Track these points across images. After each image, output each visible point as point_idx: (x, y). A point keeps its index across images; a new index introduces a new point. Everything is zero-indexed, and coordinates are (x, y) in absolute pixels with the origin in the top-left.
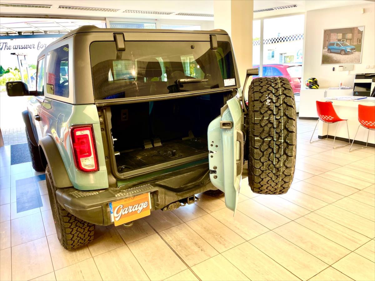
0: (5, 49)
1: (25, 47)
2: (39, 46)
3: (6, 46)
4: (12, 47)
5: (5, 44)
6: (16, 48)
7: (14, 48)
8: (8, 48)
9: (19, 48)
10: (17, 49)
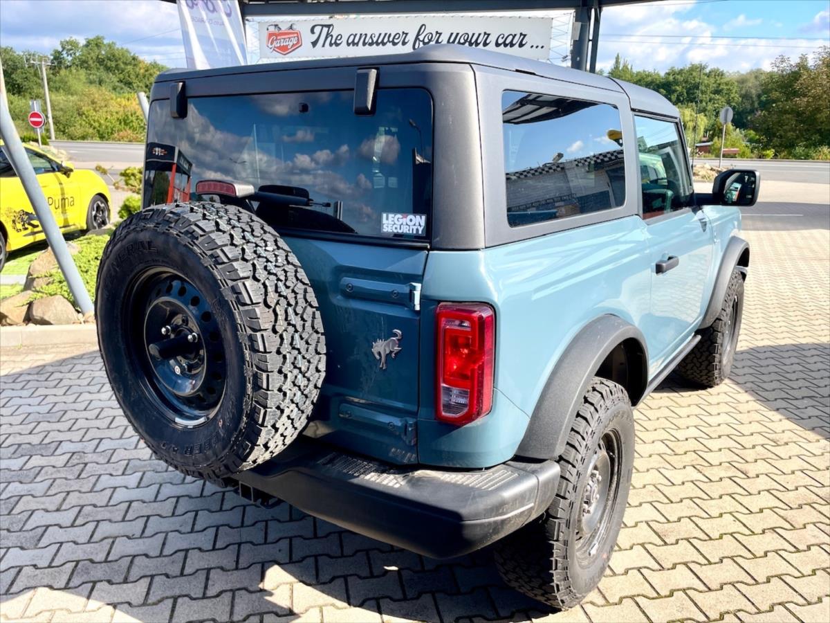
0: (323, 46)
1: (380, 41)
2: (421, 38)
3: (328, 34)
4: (344, 40)
5: (325, 30)
6: (356, 41)
7: (350, 41)
8: (333, 42)
9: (364, 44)
10: (357, 44)
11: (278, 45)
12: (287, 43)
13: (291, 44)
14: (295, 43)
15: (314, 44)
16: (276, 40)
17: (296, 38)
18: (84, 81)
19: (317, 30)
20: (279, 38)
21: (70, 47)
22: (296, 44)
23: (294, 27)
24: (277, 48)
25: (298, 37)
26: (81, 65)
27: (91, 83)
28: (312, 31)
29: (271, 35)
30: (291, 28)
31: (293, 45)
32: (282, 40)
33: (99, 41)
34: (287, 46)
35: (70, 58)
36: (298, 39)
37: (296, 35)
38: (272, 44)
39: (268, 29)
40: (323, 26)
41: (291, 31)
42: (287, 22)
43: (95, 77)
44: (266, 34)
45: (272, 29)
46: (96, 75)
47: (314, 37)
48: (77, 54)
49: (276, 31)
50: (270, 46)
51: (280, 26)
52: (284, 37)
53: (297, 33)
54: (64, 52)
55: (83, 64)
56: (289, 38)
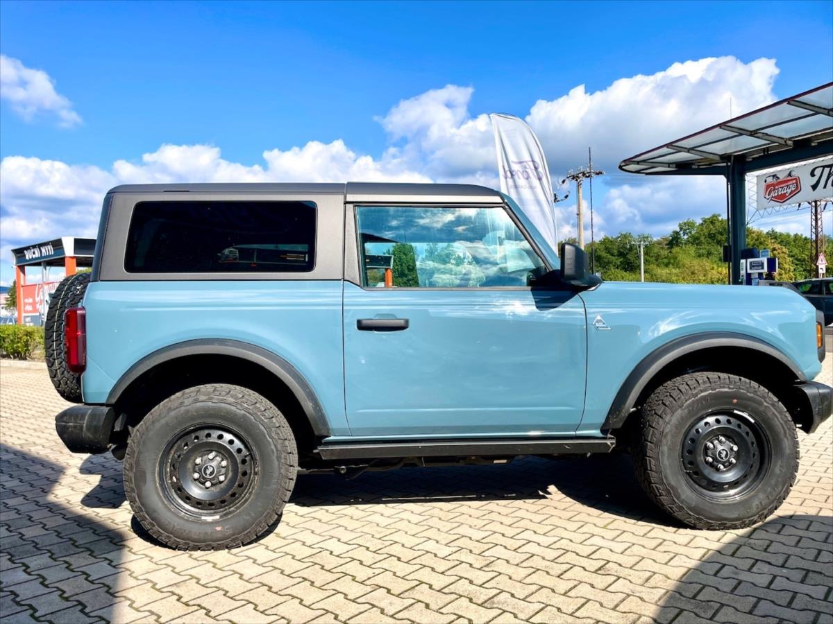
0: (825, 187)
3: (830, 174)
5: (827, 170)
11: (776, 194)
12: (785, 191)
13: (789, 191)
14: (793, 189)
15: (814, 187)
16: (774, 190)
17: (795, 184)
18: (693, 255)
19: (818, 172)
20: (776, 187)
21: (687, 227)
22: (795, 190)
23: (793, 173)
24: (775, 197)
25: (797, 183)
26: (694, 241)
27: (699, 256)
28: (812, 174)
29: (768, 187)
30: (790, 175)
31: (792, 192)
32: (780, 189)
33: (715, 218)
34: (785, 194)
35: (686, 237)
36: (797, 186)
37: (794, 181)
38: (769, 195)
39: (766, 181)
40: (824, 167)
41: (790, 178)
42: (786, 170)
43: (704, 251)
44: (764, 185)
45: (770, 180)
46: (705, 249)
47: (815, 180)
48: (693, 232)
49: (775, 181)
50: (767, 197)
51: (778, 176)
52: (781, 186)
53: (796, 179)
54: (682, 232)
55: (695, 241)
56: (788, 186)
